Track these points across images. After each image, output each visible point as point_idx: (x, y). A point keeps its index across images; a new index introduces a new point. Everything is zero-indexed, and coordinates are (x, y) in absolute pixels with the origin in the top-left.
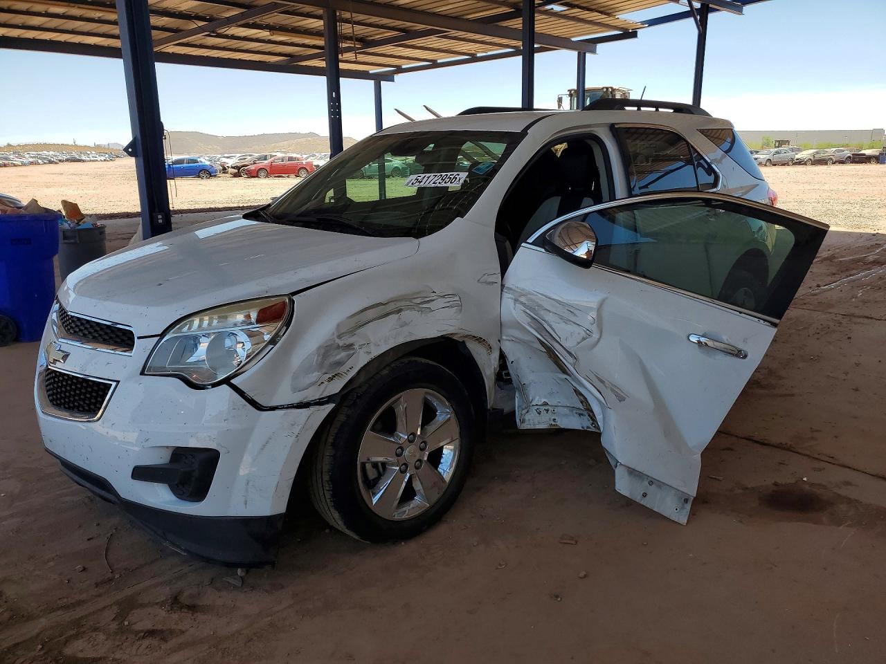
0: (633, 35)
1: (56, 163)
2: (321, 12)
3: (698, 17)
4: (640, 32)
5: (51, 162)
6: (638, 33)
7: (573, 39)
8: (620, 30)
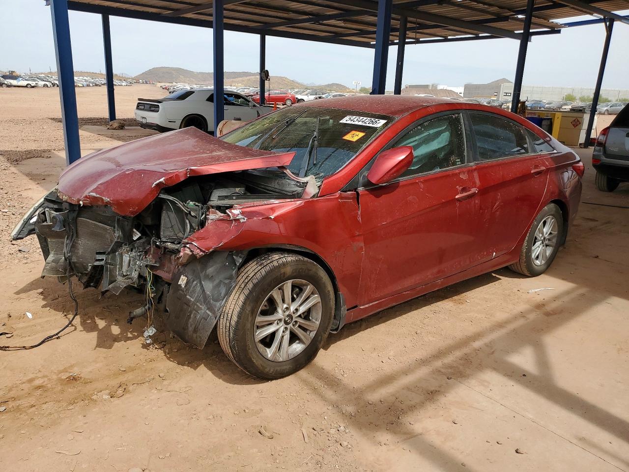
0: (559, 32)
1: (100, 86)
2: (399, 17)
3: (608, 23)
4: (563, 30)
5: (96, 85)
6: (561, 30)
7: (516, 32)
8: (550, 29)
